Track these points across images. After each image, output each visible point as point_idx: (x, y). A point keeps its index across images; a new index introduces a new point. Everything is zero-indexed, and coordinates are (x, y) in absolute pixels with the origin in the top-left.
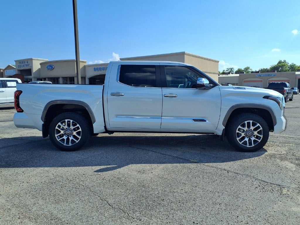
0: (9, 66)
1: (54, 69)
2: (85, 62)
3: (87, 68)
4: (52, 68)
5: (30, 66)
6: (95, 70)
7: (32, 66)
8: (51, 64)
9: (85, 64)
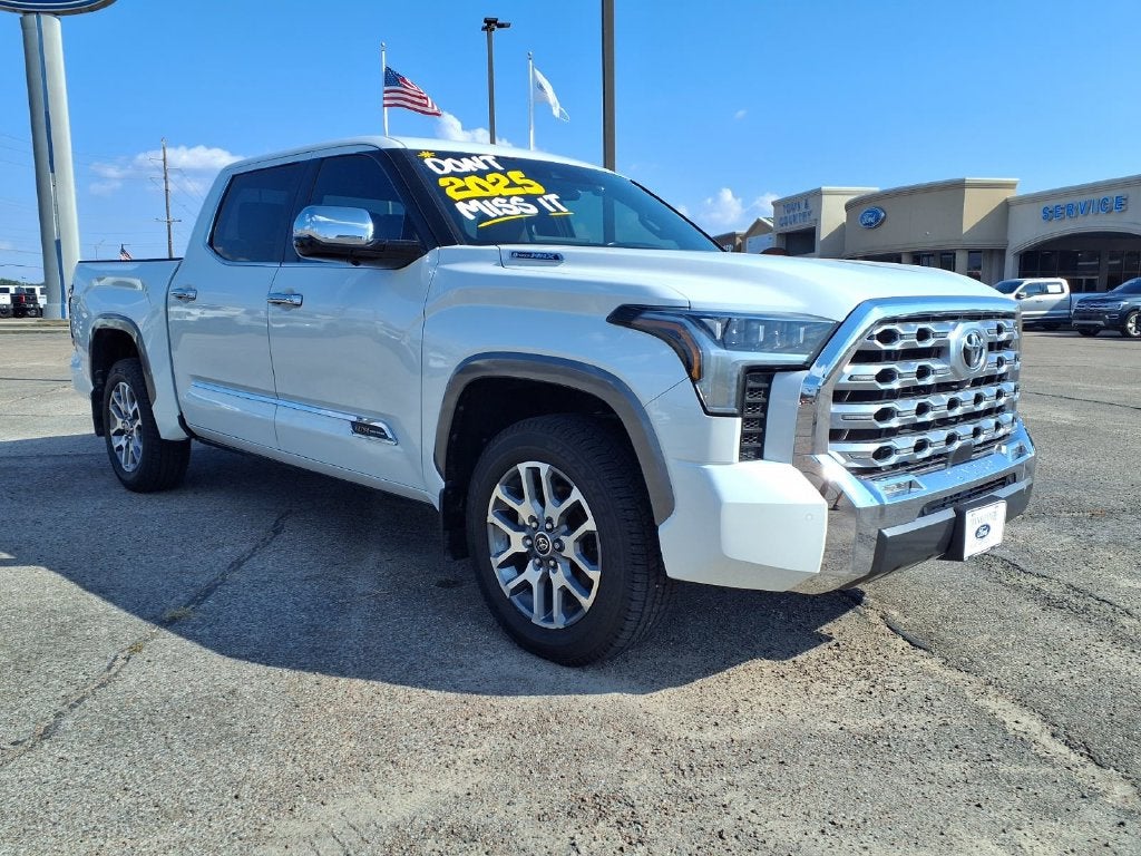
0: (759, 222)
1: (885, 224)
2: (1011, 186)
3: (1014, 210)
4: (876, 220)
5: (812, 217)
6: (1049, 215)
7: (818, 220)
8: (878, 204)
9: (1010, 194)
